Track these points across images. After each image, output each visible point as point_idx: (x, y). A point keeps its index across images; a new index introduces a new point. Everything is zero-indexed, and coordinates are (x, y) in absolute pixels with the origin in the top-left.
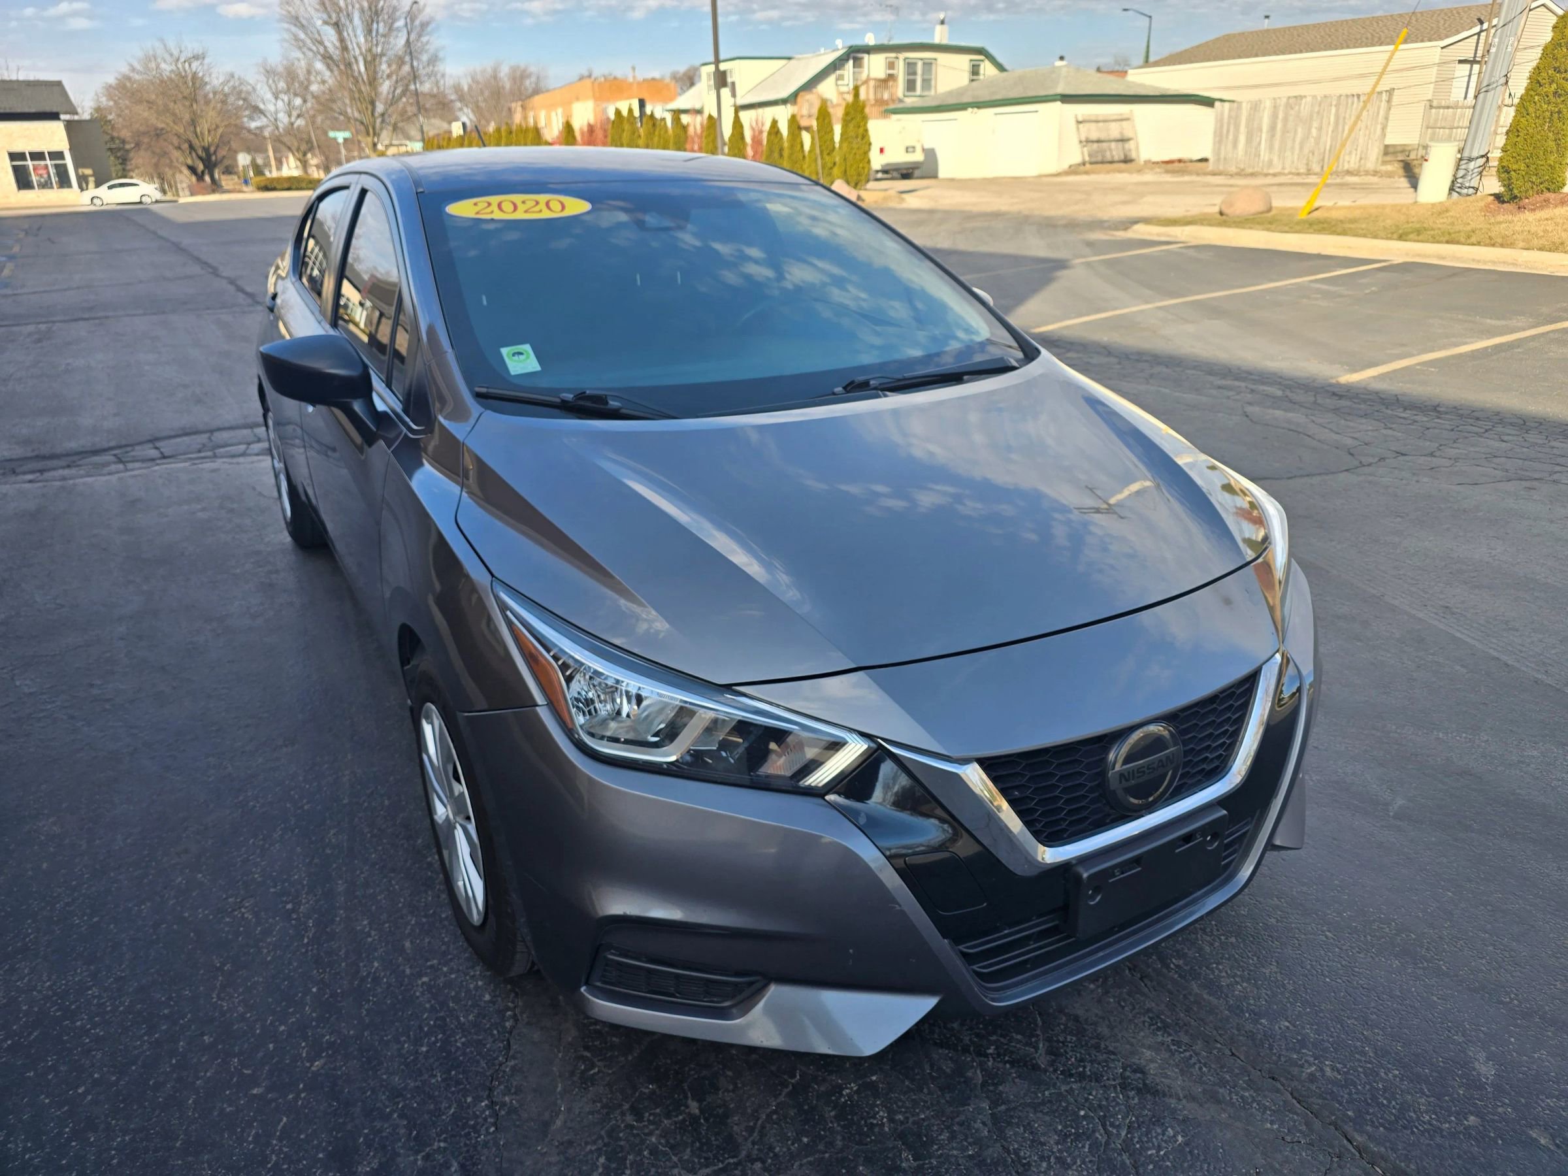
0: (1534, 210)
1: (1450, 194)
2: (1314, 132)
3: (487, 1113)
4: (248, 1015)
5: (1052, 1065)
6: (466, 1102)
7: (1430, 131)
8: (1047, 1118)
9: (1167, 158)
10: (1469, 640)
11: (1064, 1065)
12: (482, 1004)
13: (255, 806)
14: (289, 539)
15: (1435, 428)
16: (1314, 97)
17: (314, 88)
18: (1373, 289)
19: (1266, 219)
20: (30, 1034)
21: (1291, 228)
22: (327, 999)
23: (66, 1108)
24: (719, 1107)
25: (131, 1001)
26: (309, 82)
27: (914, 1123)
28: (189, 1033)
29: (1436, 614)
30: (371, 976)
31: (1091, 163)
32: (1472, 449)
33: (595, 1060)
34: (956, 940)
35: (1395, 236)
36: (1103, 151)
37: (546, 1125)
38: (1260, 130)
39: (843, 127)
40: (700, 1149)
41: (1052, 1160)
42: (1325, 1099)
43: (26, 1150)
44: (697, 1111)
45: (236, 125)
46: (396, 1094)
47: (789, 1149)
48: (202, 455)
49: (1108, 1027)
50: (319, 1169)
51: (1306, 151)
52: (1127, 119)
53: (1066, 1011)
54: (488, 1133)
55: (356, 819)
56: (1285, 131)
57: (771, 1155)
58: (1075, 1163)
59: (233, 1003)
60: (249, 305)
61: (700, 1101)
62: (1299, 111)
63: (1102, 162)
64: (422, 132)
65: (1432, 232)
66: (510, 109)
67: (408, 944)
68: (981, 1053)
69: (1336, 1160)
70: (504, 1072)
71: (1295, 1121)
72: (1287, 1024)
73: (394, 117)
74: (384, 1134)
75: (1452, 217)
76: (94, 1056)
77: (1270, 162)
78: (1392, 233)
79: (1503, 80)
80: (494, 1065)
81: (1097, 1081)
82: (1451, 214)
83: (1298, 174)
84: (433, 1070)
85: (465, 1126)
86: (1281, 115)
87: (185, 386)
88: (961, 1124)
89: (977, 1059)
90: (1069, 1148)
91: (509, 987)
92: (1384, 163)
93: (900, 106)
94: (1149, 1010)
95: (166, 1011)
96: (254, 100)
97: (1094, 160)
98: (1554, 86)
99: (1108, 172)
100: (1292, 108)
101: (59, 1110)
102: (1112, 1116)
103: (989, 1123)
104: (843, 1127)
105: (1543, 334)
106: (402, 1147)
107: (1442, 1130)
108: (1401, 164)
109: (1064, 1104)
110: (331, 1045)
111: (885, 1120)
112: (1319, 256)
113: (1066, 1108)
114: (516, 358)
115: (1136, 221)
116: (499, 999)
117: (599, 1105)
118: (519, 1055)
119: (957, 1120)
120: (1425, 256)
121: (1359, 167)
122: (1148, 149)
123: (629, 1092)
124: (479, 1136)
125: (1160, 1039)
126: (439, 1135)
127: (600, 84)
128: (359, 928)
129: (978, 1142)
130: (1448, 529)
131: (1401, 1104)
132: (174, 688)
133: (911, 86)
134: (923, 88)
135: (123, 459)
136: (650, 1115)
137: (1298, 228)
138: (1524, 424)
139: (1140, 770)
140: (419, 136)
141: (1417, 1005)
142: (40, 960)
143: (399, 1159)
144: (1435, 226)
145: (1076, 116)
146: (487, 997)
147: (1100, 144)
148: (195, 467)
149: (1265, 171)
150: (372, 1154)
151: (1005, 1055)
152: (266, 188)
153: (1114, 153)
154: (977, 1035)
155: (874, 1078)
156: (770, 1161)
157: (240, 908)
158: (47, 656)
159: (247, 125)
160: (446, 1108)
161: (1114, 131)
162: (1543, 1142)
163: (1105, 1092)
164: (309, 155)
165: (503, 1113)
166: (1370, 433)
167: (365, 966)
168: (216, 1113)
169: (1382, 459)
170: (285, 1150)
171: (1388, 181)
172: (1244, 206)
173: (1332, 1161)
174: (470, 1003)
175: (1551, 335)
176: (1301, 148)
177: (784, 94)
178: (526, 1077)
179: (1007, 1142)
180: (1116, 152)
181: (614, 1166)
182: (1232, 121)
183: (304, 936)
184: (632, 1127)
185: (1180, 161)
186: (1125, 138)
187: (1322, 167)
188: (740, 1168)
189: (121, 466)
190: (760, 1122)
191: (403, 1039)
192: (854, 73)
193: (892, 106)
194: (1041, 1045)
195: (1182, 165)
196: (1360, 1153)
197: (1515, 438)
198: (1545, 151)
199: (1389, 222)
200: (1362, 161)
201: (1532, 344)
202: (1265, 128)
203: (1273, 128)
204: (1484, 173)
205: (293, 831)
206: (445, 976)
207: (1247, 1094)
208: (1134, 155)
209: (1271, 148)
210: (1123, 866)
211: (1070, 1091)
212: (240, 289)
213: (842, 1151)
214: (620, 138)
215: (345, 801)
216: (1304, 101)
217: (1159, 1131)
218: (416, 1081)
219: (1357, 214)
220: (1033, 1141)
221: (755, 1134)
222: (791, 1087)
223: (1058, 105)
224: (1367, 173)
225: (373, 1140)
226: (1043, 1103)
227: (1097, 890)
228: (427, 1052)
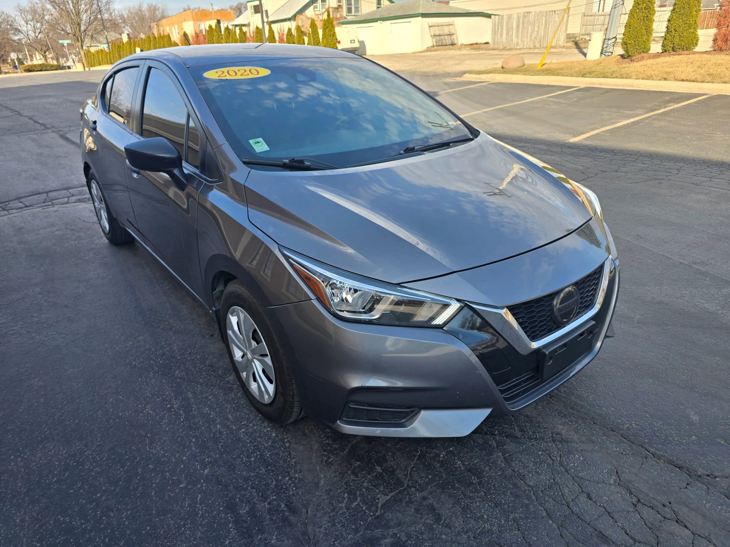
0: (638, 61)
1: (601, 55)
2: (536, 29)
3: (290, 482)
4: (167, 454)
5: (523, 436)
6: (279, 478)
7: (584, 26)
8: (527, 457)
9: (470, 43)
10: (650, 248)
11: (528, 435)
12: (273, 438)
13: (136, 364)
14: (107, 241)
15: (615, 160)
16: (535, 12)
17: (46, 18)
18: (575, 99)
19: (522, 70)
20: (64, 474)
21: (535, 73)
22: (201, 443)
23: (94, 504)
24: (390, 468)
25: (108, 455)
26: (44, 15)
27: (473, 465)
28: (141, 465)
29: (634, 238)
30: (218, 431)
31: (437, 46)
32: (632, 168)
33: (330, 455)
34: (498, 385)
35: (580, 75)
36: (442, 40)
37: (317, 484)
38: (513, 29)
39: (323, 31)
40: (387, 485)
41: (533, 472)
42: (635, 436)
43: (82, 524)
44: (381, 471)
45: (7, 38)
46: (246, 479)
47: (425, 481)
48: (46, 204)
49: (542, 418)
50: (222, 514)
51: (533, 38)
52: (452, 25)
53: (523, 414)
54: (293, 490)
55: (187, 365)
56: (523, 28)
57: (418, 484)
58: (543, 473)
59: (157, 450)
60: (43, 130)
61: (381, 466)
62: (529, 19)
63: (442, 46)
64: (107, 39)
65: (596, 73)
66: (150, 26)
67: (230, 416)
68: (493, 434)
69: (644, 459)
70: (292, 464)
71: (625, 446)
72: (613, 409)
73: (91, 32)
74: (247, 496)
75: (603, 66)
76: (99, 480)
77: (518, 43)
78: (579, 74)
79: (622, 3)
80: (286, 462)
81: (543, 440)
82: (602, 64)
83: (530, 48)
84: (260, 467)
85: (282, 489)
86: (521, 21)
87: (25, 171)
88: (493, 463)
89: (492, 437)
90: (539, 467)
91: (282, 429)
92: (567, 42)
93: (346, 20)
94: (556, 410)
95: (127, 457)
96: (16, 25)
97: (438, 44)
98: (645, 4)
99: (445, 50)
100: (526, 18)
101: (92, 505)
102: (552, 453)
103: (504, 461)
104: (445, 470)
105: (650, 117)
106: (257, 501)
107: (683, 443)
108: (574, 43)
109: (532, 451)
110: (210, 462)
111: (461, 465)
112: (548, 86)
113: (533, 452)
114: (257, 144)
115: (464, 73)
116: (280, 435)
117: (337, 473)
118: (296, 457)
119: (490, 461)
120: (594, 84)
121: (556, 44)
122: (462, 39)
123: (349, 466)
124: (290, 492)
125: (564, 421)
126: (271, 494)
127: (196, 13)
128: (205, 412)
129: (501, 469)
130: (631, 202)
131: (665, 435)
132: (75, 314)
133: (349, 10)
134: (355, 12)
135: (6, 209)
136: (361, 474)
137: (538, 73)
138: (651, 156)
139: (566, 307)
140: (105, 41)
141: (663, 396)
142: (56, 442)
143: (257, 506)
144: (597, 70)
145: (429, 24)
146: (274, 435)
147: (440, 37)
148: (45, 210)
149: (515, 47)
150: (244, 505)
151: (503, 434)
152: (29, 71)
153: (447, 41)
154: (489, 427)
155: (451, 449)
156: (418, 487)
157: (145, 409)
158: (5, 304)
159: (13, 38)
160: (271, 482)
161: (446, 30)
162: (722, 443)
163: (547, 444)
164: (47, 53)
165: (297, 481)
166: (588, 163)
167: (213, 427)
168: (167, 497)
169: (596, 174)
170: (204, 508)
171: (569, 51)
172: (513, 64)
173: (643, 460)
174: (267, 438)
175: (654, 117)
176: (531, 36)
177: (289, 16)
178: (302, 465)
179: (513, 467)
180: (448, 40)
181: (352, 497)
182: (500, 25)
183: (180, 418)
184: (355, 480)
185: (476, 44)
186: (452, 33)
187: (540, 45)
188: (406, 491)
189: (6, 212)
190: (409, 472)
191: (242, 456)
192: (322, 5)
193: (341, 21)
194: (516, 429)
195: (477, 45)
196: (653, 455)
197: (648, 162)
198: (642, 34)
199: (577, 69)
200: (558, 42)
201: (647, 121)
202: (514, 27)
203: (518, 27)
204: (615, 45)
205: (158, 373)
206: (252, 428)
207: (604, 438)
208: (456, 42)
209: (517, 37)
210: (560, 348)
211: (533, 445)
212: (36, 122)
213: (446, 479)
214: (212, 39)
215: (179, 358)
216: (531, 14)
217: (572, 456)
218: (254, 473)
219: (562, 66)
220: (523, 466)
221: (408, 477)
222: (418, 457)
223: (420, 18)
224: (560, 47)
225: (243, 499)
226: (523, 451)
227: (551, 358)
228: (255, 460)
